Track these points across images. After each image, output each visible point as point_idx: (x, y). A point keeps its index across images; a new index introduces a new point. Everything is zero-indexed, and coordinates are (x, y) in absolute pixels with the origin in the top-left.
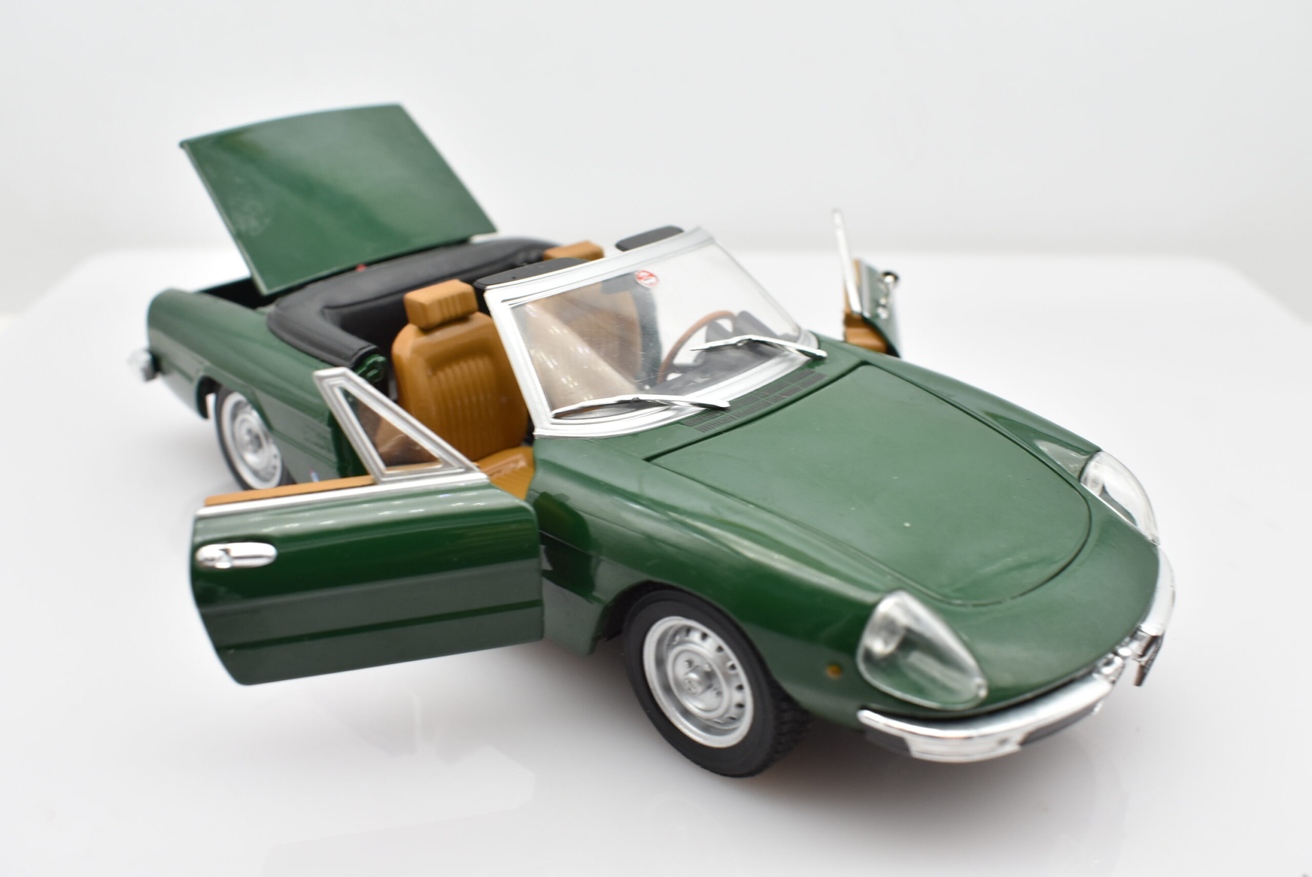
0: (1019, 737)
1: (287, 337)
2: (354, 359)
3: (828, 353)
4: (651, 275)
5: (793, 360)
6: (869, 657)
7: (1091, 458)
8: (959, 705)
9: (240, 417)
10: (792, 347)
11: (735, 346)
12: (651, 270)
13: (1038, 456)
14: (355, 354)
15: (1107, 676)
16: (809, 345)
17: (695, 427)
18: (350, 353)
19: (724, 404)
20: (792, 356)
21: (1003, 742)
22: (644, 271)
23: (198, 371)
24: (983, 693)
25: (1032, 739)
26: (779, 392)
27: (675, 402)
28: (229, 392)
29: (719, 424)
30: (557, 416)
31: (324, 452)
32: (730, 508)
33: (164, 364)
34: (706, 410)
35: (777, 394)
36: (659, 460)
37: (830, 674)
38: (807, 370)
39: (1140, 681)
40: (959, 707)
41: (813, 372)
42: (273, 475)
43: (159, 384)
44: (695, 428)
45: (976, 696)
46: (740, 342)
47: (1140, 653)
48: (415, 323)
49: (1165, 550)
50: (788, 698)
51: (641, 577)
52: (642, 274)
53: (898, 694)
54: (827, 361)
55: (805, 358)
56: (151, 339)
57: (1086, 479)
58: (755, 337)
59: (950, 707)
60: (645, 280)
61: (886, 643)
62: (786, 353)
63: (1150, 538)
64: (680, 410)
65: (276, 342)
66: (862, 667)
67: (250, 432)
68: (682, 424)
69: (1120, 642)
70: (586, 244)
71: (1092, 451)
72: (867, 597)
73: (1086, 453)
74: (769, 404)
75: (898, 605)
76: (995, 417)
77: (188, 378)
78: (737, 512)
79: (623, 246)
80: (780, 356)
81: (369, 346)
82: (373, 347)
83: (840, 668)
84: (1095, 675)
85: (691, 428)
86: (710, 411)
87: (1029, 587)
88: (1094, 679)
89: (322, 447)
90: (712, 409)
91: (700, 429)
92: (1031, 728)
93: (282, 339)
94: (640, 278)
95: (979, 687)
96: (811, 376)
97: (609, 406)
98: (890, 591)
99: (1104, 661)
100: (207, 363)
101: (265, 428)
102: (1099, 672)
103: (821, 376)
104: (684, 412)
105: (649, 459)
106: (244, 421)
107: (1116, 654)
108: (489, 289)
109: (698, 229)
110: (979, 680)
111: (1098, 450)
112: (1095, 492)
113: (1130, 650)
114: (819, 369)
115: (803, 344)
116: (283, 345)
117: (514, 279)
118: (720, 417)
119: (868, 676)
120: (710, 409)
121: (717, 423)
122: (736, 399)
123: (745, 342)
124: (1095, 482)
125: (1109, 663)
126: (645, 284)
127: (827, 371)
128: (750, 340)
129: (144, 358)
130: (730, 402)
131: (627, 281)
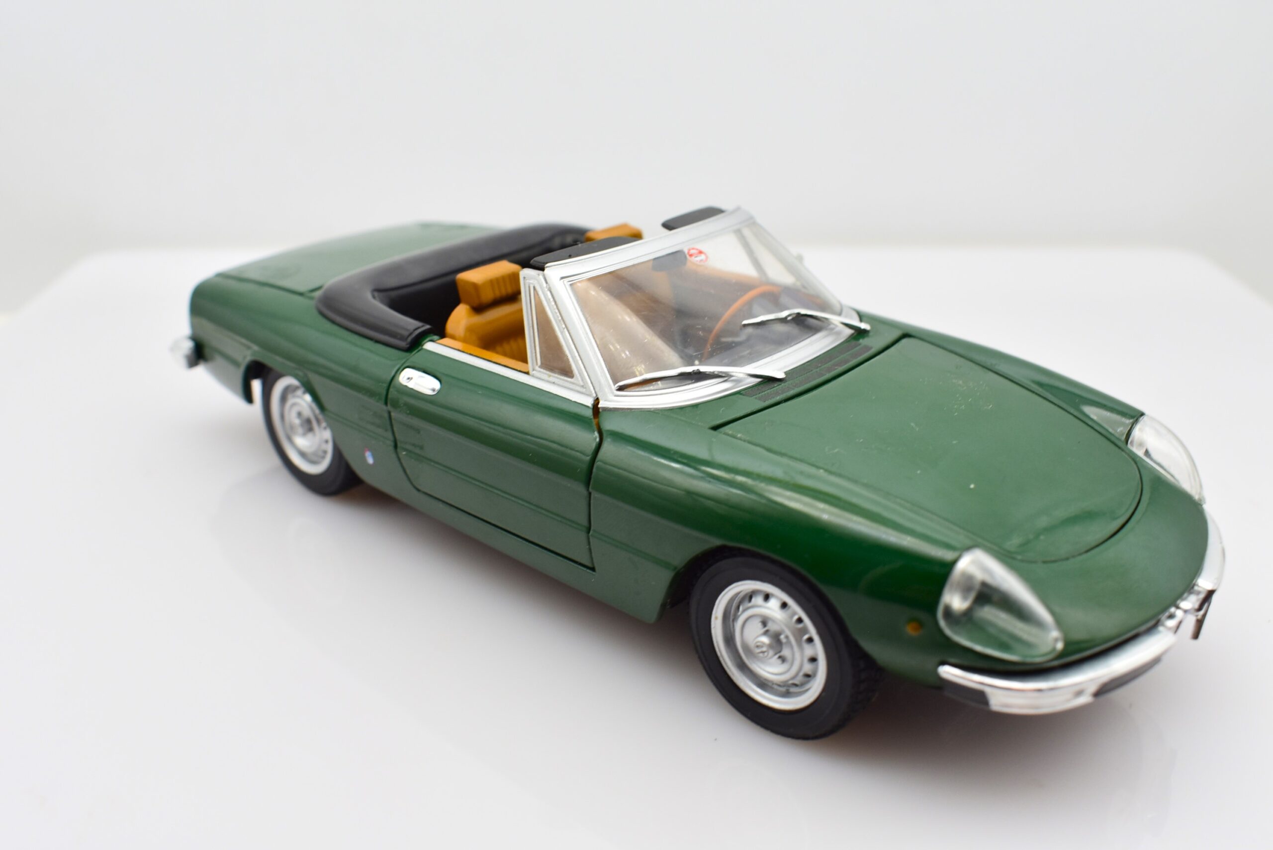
0: (1093, 688)
1: (339, 319)
2: (410, 339)
3: (871, 326)
4: (701, 252)
5: (839, 333)
6: (948, 613)
7: (1136, 421)
8: (1037, 657)
9: (291, 401)
10: (835, 319)
11: (783, 320)
12: (700, 247)
13: (1085, 420)
14: (411, 334)
15: (1170, 629)
16: (851, 318)
17: (757, 396)
18: (406, 333)
19: (780, 375)
20: (837, 329)
21: (1079, 693)
22: (693, 249)
23: (245, 357)
24: (1060, 646)
25: (1105, 690)
26: (830, 363)
27: (732, 374)
28: (280, 376)
29: (777, 394)
30: (621, 389)
31: (380, 431)
32: (802, 473)
33: (207, 351)
34: (761, 381)
35: (829, 364)
36: (726, 429)
37: (910, 630)
38: (853, 343)
39: (1196, 635)
40: (1038, 660)
41: (860, 344)
42: (323, 458)
43: (201, 371)
44: (756, 398)
45: (1054, 649)
46: (789, 315)
47: (1197, 606)
48: (467, 303)
49: (1210, 509)
50: (865, 657)
51: (716, 542)
52: (692, 252)
53: (978, 648)
54: (871, 334)
55: (849, 332)
56: (193, 326)
57: (1132, 442)
58: (803, 311)
59: (1029, 660)
60: (696, 257)
61: (965, 598)
62: (832, 326)
63: (1196, 497)
64: (738, 381)
65: (328, 325)
66: (942, 623)
67: (299, 414)
68: (741, 394)
69: (1180, 596)
70: (624, 226)
71: (1136, 416)
72: (947, 555)
73: (1132, 417)
74: (822, 375)
75: (973, 562)
76: (1040, 384)
77: (235, 363)
78: (809, 476)
79: (669, 225)
80: (826, 329)
81: (423, 326)
82: (428, 327)
83: (921, 624)
84: (1161, 628)
85: (751, 398)
86: (765, 382)
87: (1093, 544)
88: (1159, 632)
89: (379, 426)
90: (769, 380)
91: (760, 399)
92: (1105, 679)
93: (333, 322)
94: (691, 255)
95: (1056, 640)
96: (858, 348)
97: (668, 378)
98: (968, 548)
99: (1167, 614)
100: (256, 348)
101: (317, 411)
102: (1163, 625)
103: (868, 348)
104: (740, 384)
105: (715, 428)
106: (294, 405)
107: (1178, 607)
108: (547, 267)
109: (738, 209)
110: (1055, 634)
111: (1142, 414)
112: (1140, 453)
113: (1189, 603)
114: (864, 342)
115: (846, 317)
116: (335, 328)
117: (570, 257)
118: (777, 387)
119: (948, 632)
120: (766, 380)
121: (776, 394)
122: (789, 370)
123: (794, 316)
124: (1141, 445)
125: (1171, 616)
126: (697, 261)
127: (874, 343)
128: (798, 314)
129: (188, 346)
130: (786, 373)
131: (676, 258)
